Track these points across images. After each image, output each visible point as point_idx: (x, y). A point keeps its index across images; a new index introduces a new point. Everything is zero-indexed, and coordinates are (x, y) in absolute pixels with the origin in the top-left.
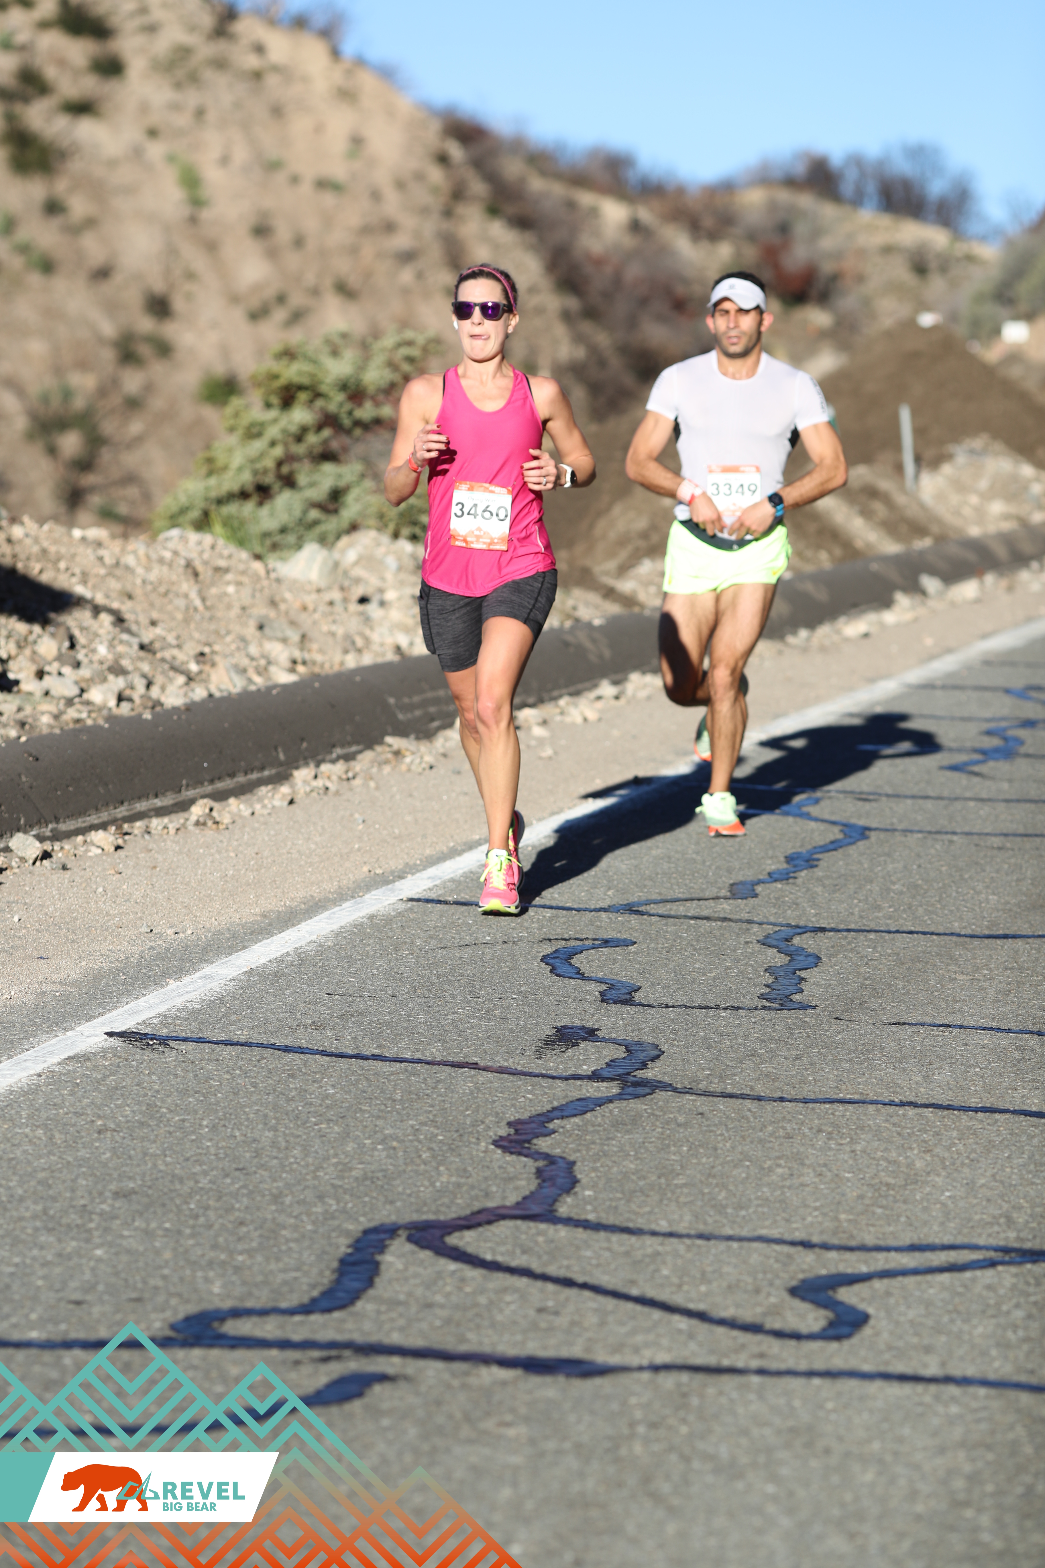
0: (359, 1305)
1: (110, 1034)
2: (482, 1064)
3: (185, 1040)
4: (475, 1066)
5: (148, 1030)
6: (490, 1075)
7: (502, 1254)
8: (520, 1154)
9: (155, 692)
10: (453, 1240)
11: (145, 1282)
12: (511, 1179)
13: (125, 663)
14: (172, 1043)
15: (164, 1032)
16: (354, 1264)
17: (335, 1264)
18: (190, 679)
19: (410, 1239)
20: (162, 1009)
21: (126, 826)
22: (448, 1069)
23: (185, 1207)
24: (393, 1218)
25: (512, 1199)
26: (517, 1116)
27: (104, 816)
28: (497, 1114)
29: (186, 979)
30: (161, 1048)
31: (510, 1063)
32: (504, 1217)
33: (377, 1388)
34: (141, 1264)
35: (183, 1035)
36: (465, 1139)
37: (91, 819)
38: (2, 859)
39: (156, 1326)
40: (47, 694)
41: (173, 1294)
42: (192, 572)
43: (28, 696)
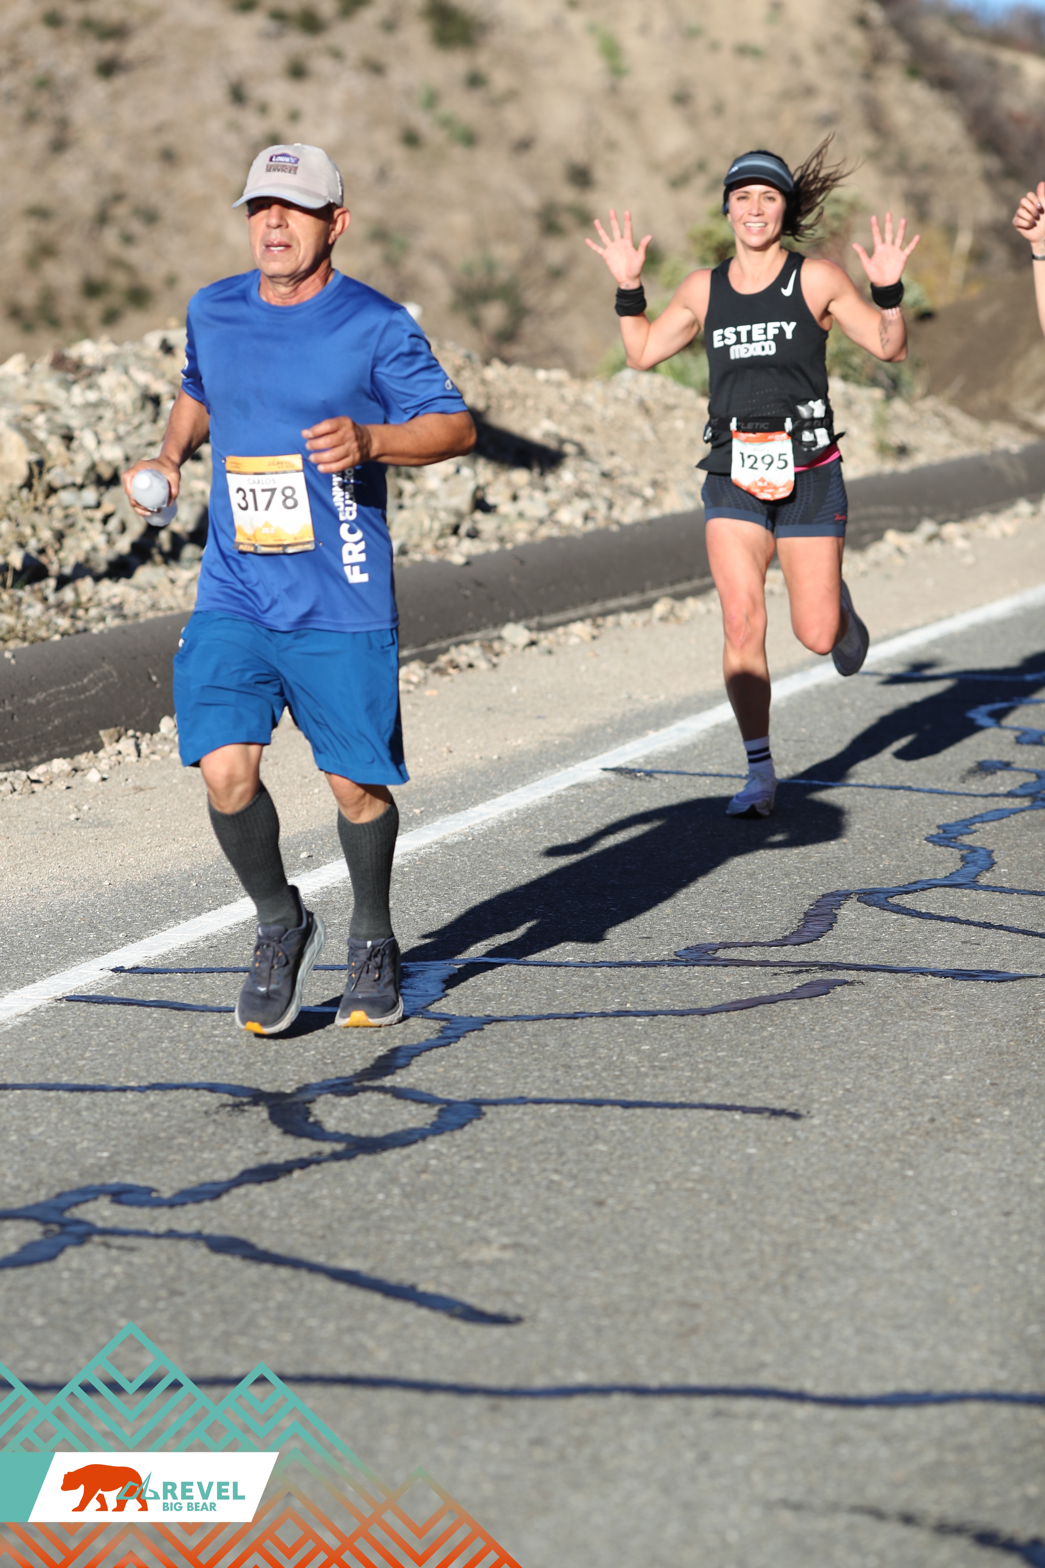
0: (822, 940)
1: (605, 770)
2: (915, 786)
3: (667, 773)
4: (909, 789)
5: (635, 766)
6: (922, 795)
7: (935, 909)
8: (948, 846)
9: (616, 513)
10: (895, 900)
11: (652, 927)
12: (940, 862)
13: (589, 488)
14: (656, 775)
15: (649, 768)
16: (816, 915)
17: (802, 916)
18: (647, 502)
19: (859, 900)
20: (646, 752)
21: (600, 621)
22: (887, 791)
24: (846, 887)
25: (941, 874)
26: (945, 821)
27: (581, 612)
28: (928, 820)
29: (663, 732)
30: (647, 778)
31: (938, 786)
32: (936, 886)
33: (839, 989)
35: (664, 769)
36: (903, 836)
37: (571, 614)
38: (496, 645)
39: (665, 953)
40: (521, 515)
41: (676, 935)
42: (644, 408)
43: (506, 517)
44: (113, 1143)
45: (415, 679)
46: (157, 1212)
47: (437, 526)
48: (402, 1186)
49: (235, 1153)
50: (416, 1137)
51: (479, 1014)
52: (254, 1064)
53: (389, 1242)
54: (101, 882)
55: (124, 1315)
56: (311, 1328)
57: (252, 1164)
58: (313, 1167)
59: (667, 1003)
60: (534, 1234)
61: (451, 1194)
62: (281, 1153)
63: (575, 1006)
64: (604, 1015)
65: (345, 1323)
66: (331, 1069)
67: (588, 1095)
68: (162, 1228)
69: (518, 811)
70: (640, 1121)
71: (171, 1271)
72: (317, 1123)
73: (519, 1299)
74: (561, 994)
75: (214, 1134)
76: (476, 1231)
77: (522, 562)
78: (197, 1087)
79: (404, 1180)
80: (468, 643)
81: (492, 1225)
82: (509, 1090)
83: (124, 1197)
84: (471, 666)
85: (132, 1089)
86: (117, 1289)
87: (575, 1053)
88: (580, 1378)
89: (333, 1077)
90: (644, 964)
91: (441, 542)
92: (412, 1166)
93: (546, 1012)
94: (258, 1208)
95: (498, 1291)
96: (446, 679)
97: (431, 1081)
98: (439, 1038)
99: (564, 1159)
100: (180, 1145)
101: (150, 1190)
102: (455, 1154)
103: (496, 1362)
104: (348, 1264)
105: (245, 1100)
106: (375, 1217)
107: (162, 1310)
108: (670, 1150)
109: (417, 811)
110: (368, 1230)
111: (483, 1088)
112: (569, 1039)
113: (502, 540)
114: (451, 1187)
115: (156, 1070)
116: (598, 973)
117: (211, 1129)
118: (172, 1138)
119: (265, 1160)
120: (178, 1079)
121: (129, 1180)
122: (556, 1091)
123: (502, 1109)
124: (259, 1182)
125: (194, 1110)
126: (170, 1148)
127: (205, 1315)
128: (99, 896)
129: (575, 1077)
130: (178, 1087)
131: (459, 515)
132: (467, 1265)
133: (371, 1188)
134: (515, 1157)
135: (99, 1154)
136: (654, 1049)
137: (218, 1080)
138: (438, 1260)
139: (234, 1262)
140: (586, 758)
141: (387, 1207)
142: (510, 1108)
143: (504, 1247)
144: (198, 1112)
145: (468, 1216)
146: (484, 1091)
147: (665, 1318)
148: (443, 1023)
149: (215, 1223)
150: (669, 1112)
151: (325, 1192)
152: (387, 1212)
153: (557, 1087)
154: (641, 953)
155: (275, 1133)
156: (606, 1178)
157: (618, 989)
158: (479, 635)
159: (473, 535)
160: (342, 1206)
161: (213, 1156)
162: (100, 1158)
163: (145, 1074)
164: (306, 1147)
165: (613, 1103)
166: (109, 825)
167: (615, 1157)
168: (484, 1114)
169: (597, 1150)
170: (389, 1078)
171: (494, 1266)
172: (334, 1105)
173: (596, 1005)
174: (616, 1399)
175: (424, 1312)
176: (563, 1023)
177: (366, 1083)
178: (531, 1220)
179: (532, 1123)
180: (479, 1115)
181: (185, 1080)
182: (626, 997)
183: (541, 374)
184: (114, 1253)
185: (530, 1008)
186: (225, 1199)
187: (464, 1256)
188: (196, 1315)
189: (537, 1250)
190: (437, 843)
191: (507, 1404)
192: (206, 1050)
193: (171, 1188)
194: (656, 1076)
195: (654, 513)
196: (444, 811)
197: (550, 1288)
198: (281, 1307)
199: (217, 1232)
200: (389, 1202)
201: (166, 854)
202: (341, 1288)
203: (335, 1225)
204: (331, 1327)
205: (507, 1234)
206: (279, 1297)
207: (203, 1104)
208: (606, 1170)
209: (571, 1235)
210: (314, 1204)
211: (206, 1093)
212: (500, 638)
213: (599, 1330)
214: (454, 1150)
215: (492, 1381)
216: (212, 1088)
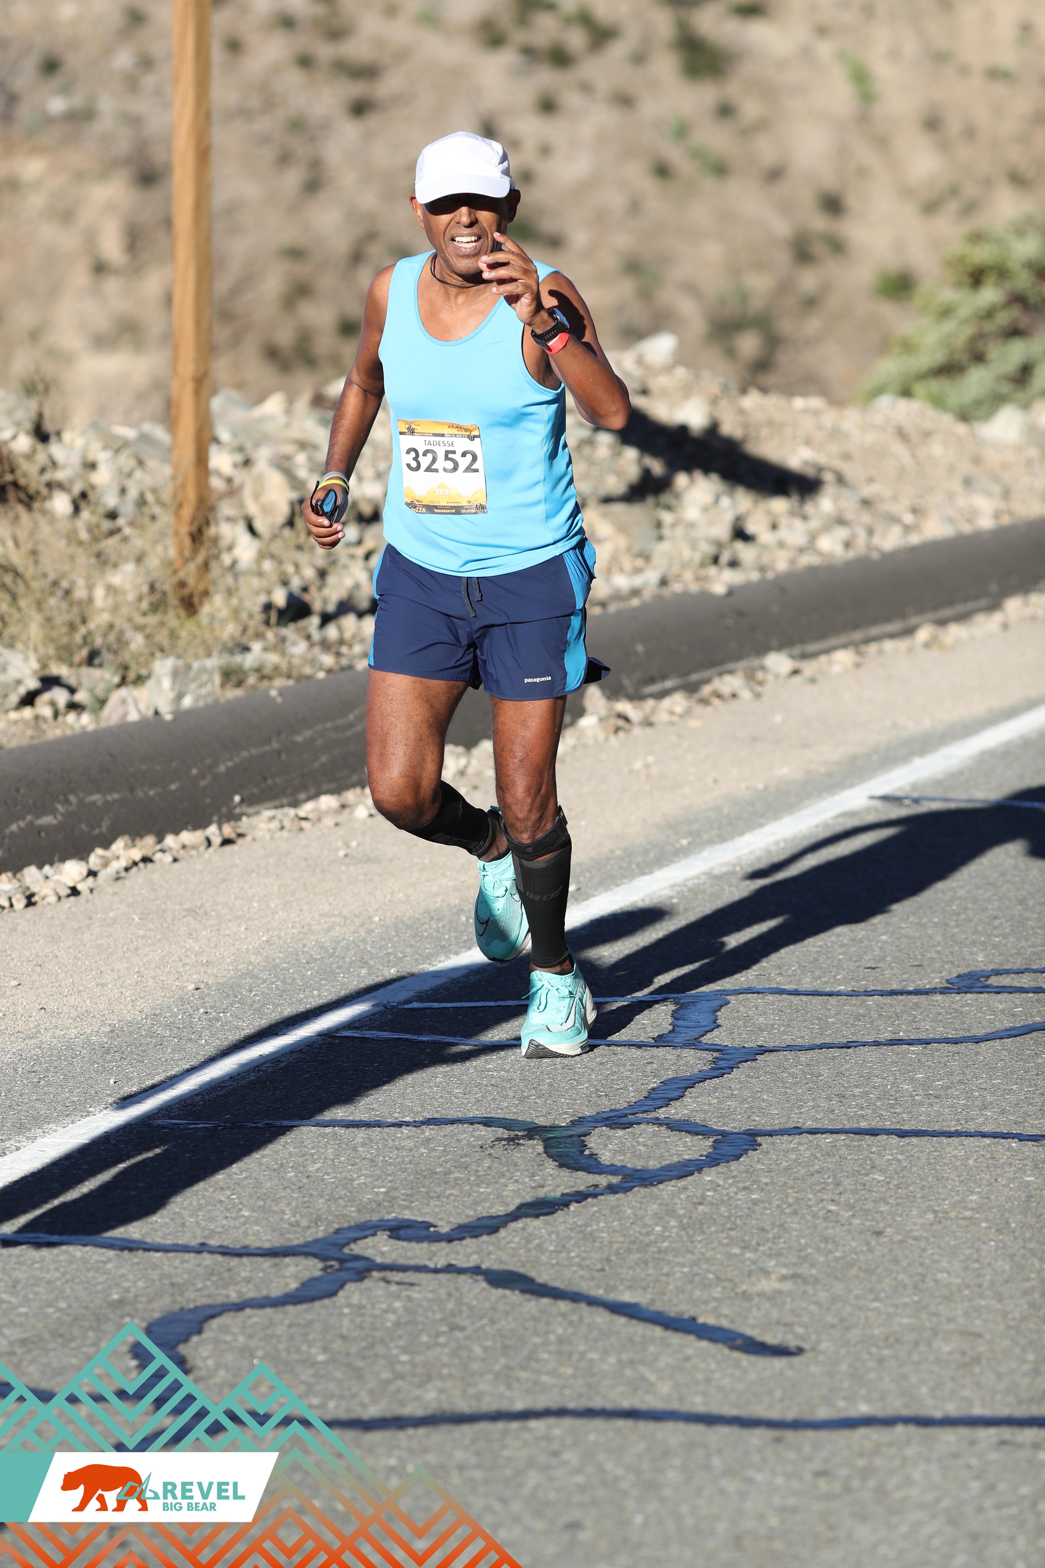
9: (876, 540)
11: (922, 955)
13: (849, 516)
15: (915, 795)
18: (907, 529)
21: (863, 648)
23: (948, 908)
27: (843, 639)
34: (918, 944)
37: (833, 641)
38: (760, 675)
39: (937, 981)
40: (781, 545)
41: (947, 962)
42: (902, 434)
43: (765, 547)
44: (390, 1178)
45: (679, 709)
46: (435, 1247)
47: (697, 557)
48: (680, 1218)
49: (511, 1187)
50: (693, 1169)
51: (752, 1045)
52: (528, 1097)
53: (668, 1275)
54: (371, 918)
55: (405, 1350)
56: (592, 1361)
57: (528, 1199)
58: (589, 1200)
59: (940, 1031)
60: (812, 1265)
61: (728, 1226)
62: (557, 1186)
63: (846, 1035)
64: (877, 1044)
65: (625, 1357)
66: (605, 1101)
67: (863, 1125)
68: (441, 1263)
69: (785, 841)
70: (916, 1149)
71: (451, 1305)
72: (592, 1155)
73: (800, 1330)
74: (833, 1023)
75: (489, 1168)
76: (754, 1262)
77: (783, 590)
78: (471, 1122)
79: (681, 1212)
80: (731, 672)
81: (770, 1256)
82: (783, 1120)
83: (402, 1232)
84: (734, 696)
85: (408, 1124)
86: (397, 1324)
87: (849, 1082)
88: (863, 1409)
89: (608, 1110)
90: (917, 992)
91: (703, 572)
92: (688, 1196)
93: (818, 1042)
94: (537, 1242)
95: (778, 1322)
96: (709, 710)
97: (705, 1112)
98: (712, 1069)
99: (842, 1188)
100: (456, 1179)
101: (428, 1225)
102: (730, 1186)
103: (778, 1394)
104: (627, 1297)
105: (520, 1134)
106: (653, 1249)
107: (444, 1345)
108: (948, 1179)
109: (684, 842)
110: (646, 1262)
111: (757, 1118)
112: (842, 1069)
113: (762, 569)
114: (729, 1217)
115: (431, 1105)
116: (870, 1001)
117: (486, 1163)
118: (447, 1173)
119: (541, 1193)
120: (453, 1114)
121: (407, 1215)
122: (830, 1120)
123: (776, 1139)
124: (537, 1216)
125: (469, 1144)
126: (446, 1183)
127: (485, 1349)
128: (369, 932)
129: (849, 1106)
130: (453, 1122)
131: (720, 545)
132: (746, 1296)
133: (648, 1220)
134: (792, 1187)
135: (376, 1190)
136: (928, 1078)
137: (493, 1115)
138: (717, 1292)
139: (514, 1296)
140: (851, 786)
141: (664, 1239)
142: (786, 1137)
143: (783, 1278)
144: (474, 1146)
145: (745, 1248)
146: (759, 1122)
147: (947, 1349)
148: (716, 1054)
149: (493, 1257)
150: (945, 1140)
151: (602, 1225)
152: (666, 1244)
153: (831, 1116)
154: (913, 981)
155: (550, 1166)
156: (883, 1208)
157: (891, 1017)
158: (742, 665)
159: (734, 564)
160: (621, 1239)
161: (489, 1190)
162: (377, 1194)
163: (419, 1109)
164: (582, 1181)
165: (889, 1132)
166: (377, 860)
167: (891, 1186)
168: (760, 1145)
169: (874, 1179)
170: (663, 1109)
171: (773, 1297)
172: (609, 1137)
173: (868, 1034)
174: (900, 1429)
175: (704, 1344)
176: (836, 1052)
177: (641, 1115)
178: (810, 1250)
179: (808, 1154)
180: (755, 1146)
181: (460, 1115)
182: (898, 1025)
183: (799, 403)
184: (394, 1288)
185: (803, 1037)
186: (502, 1233)
187: (744, 1287)
188: (477, 1350)
189: (817, 1281)
190: (705, 874)
191: (789, 1435)
192: (480, 1084)
193: (450, 1222)
194: (931, 1105)
195: (914, 539)
196: (711, 842)
197: (829, 1319)
198: (560, 1341)
199: (496, 1267)
200: (667, 1234)
201: (435, 889)
202: (622, 1320)
203: (613, 1258)
204: (612, 1360)
205: (785, 1265)
206: (560, 1331)
207: (478, 1138)
208: (883, 1200)
209: (850, 1265)
210: (592, 1237)
211: (481, 1127)
212: (763, 668)
213: (881, 1360)
214: (730, 1181)
215: (775, 1414)
216: (487, 1122)
